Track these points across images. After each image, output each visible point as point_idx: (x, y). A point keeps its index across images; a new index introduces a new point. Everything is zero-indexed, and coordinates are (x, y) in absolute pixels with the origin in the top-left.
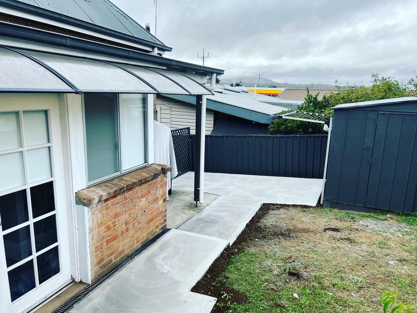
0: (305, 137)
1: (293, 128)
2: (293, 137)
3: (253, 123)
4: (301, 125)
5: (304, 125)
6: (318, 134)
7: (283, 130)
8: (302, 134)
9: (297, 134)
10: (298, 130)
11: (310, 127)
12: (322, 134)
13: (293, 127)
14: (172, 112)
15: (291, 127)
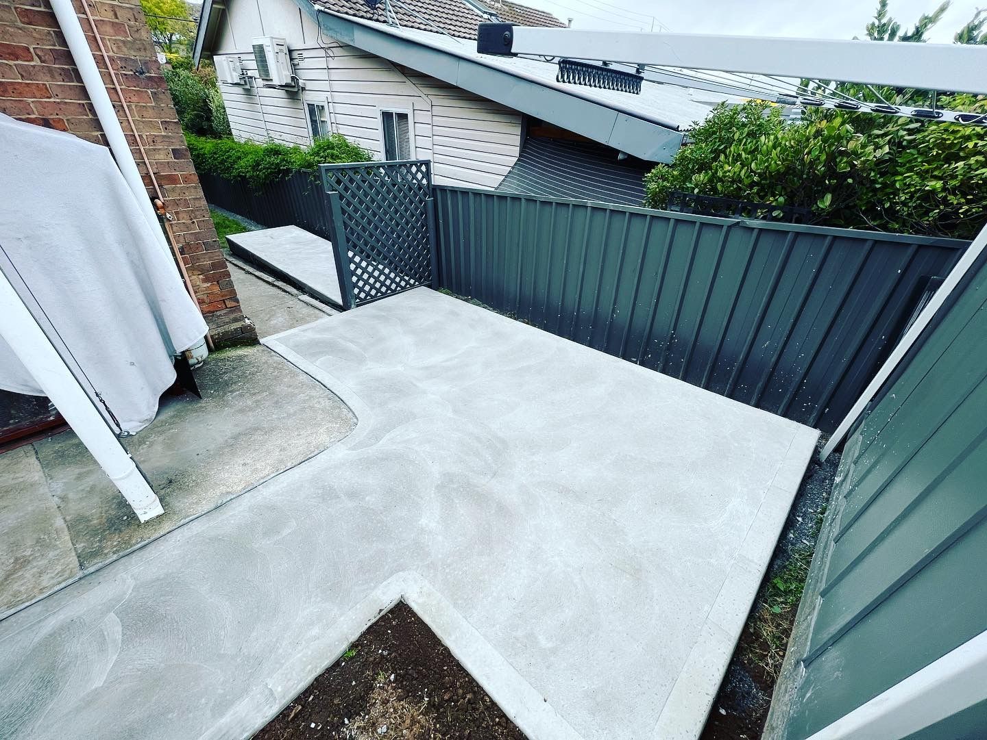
0: (786, 233)
1: (739, 189)
2: (730, 227)
3: (620, 157)
4: (786, 173)
5: (801, 178)
6: (859, 224)
7: (696, 191)
8: (775, 219)
9: (751, 214)
10: (762, 198)
11: (827, 189)
12: (884, 227)
13: (740, 181)
14: (435, 118)
15: (737, 179)
